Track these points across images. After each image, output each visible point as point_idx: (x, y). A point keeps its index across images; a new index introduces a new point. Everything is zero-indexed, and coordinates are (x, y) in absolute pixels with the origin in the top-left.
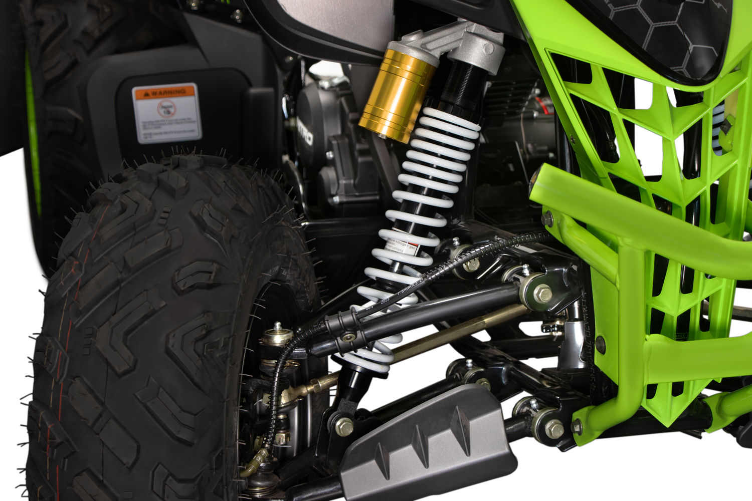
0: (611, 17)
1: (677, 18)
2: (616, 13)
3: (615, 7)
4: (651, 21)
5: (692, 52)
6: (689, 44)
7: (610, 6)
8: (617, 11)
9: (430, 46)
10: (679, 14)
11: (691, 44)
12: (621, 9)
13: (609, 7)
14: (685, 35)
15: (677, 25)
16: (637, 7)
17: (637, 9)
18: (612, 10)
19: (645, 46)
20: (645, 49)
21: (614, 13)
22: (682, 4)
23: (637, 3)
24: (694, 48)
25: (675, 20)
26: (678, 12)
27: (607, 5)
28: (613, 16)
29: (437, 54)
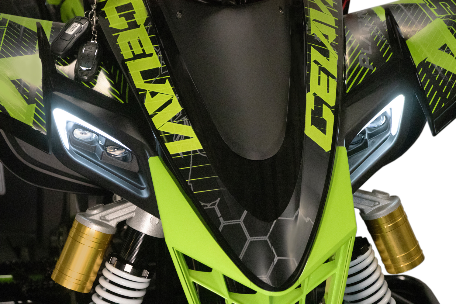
0: (220, 229)
1: (269, 234)
2: (224, 226)
3: (224, 221)
4: (248, 235)
5: (276, 264)
6: (275, 256)
7: (221, 219)
8: (225, 224)
9: (108, 218)
10: (271, 230)
11: (276, 256)
12: (229, 223)
13: (220, 221)
14: (273, 249)
15: (268, 240)
16: (240, 223)
17: (239, 224)
18: (222, 223)
19: (241, 257)
20: (241, 259)
21: (223, 226)
22: (275, 221)
23: (241, 219)
24: (279, 260)
25: (266, 236)
26: (270, 228)
27: (219, 218)
28: (221, 229)
29: (114, 224)
